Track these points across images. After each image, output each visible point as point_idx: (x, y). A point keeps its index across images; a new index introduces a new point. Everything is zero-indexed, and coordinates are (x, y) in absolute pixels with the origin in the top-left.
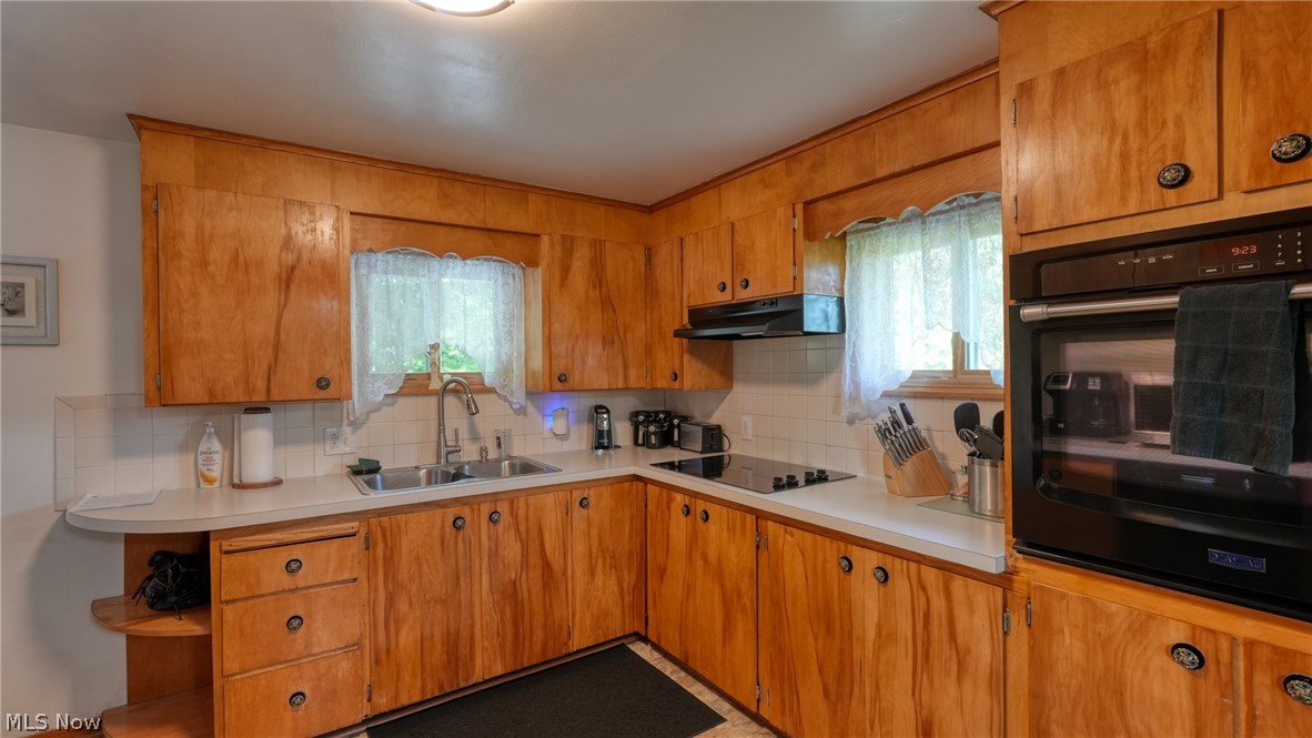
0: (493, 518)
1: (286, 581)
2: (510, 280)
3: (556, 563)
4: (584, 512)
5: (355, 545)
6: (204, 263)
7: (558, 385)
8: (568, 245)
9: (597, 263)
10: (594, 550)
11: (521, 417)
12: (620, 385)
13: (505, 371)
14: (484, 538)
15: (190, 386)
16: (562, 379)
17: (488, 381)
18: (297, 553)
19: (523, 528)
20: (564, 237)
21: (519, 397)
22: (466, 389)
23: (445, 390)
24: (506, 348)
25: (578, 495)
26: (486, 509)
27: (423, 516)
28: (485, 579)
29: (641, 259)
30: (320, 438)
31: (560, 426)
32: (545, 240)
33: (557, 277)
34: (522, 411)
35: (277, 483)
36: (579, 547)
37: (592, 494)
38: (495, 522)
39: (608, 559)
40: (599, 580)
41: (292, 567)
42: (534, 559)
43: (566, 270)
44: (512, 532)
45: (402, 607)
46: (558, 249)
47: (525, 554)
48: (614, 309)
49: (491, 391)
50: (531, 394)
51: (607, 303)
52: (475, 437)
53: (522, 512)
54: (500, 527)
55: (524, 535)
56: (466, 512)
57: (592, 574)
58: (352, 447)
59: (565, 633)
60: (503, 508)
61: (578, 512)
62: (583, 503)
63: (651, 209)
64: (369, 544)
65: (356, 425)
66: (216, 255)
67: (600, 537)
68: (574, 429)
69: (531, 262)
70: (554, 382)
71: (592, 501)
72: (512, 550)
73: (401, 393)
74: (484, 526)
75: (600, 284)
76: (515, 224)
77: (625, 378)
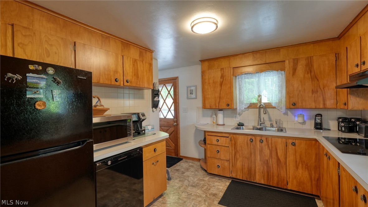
0: (261, 141)
1: (216, 143)
3: (282, 159)
4: (294, 147)
5: (228, 139)
7: (292, 107)
8: (296, 62)
9: (309, 65)
10: (298, 160)
11: (286, 116)
12: (321, 106)
13: (280, 101)
14: (258, 146)
15: (208, 106)
16: (294, 104)
17: (273, 105)
18: (218, 138)
19: (270, 146)
20: (294, 59)
21: (284, 110)
22: (268, 106)
23: (260, 108)
25: (290, 141)
26: (258, 138)
27: (243, 136)
28: (259, 158)
30: (233, 117)
31: (300, 120)
32: (287, 62)
33: (291, 73)
34: (286, 114)
35: (224, 125)
36: (291, 158)
37: (297, 142)
38: (262, 142)
39: (304, 165)
40: (300, 170)
41: (218, 141)
42: (274, 156)
43: (295, 70)
44: (267, 146)
45: (238, 156)
46: (292, 64)
47: (271, 153)
48: (318, 80)
49: (274, 108)
50: (287, 109)
51: (315, 78)
52: (270, 120)
53: (270, 142)
54: (263, 144)
55: (270, 148)
56: (253, 138)
57: (297, 168)
58: (238, 119)
59: (286, 182)
60: (264, 139)
61: (290, 147)
62: (294, 144)
63: (339, 37)
64: (231, 140)
65: (240, 114)
66: (211, 81)
67: (300, 157)
68: (308, 122)
69: (283, 69)
70: (290, 105)
71: (297, 144)
72: (267, 152)
73: (249, 107)
74: (258, 143)
75: (311, 72)
76: (274, 60)
77: (324, 104)
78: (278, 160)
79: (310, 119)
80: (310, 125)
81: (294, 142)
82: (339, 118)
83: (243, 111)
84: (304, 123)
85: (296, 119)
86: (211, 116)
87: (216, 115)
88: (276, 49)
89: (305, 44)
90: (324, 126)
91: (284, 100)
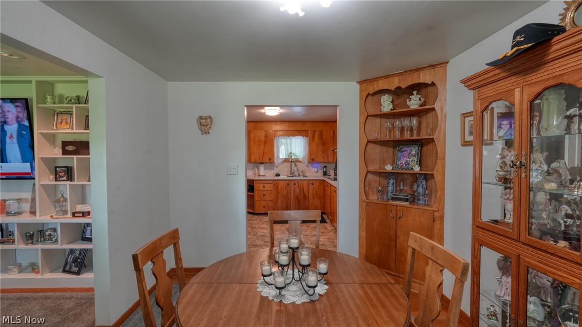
1: (263, 188)
2: (304, 139)
3: (306, 194)
4: (313, 186)
5: (272, 185)
6: (255, 141)
7: (312, 161)
8: (314, 132)
9: (321, 135)
10: (315, 193)
11: (308, 168)
12: (326, 161)
13: (304, 158)
14: (293, 187)
15: (253, 160)
16: (313, 160)
17: (300, 160)
18: (265, 185)
20: (313, 130)
21: (306, 163)
22: (297, 161)
23: (291, 162)
24: (304, 153)
25: (311, 182)
26: (293, 182)
27: (282, 182)
28: (293, 195)
30: (271, 169)
31: (315, 170)
32: (309, 132)
33: (312, 139)
34: (307, 166)
35: (264, 176)
36: (311, 192)
37: (314, 182)
39: (318, 196)
40: (316, 200)
41: (264, 187)
42: (302, 193)
43: (313, 137)
44: (298, 187)
45: (279, 196)
46: (312, 133)
47: (300, 192)
48: (325, 145)
49: (301, 162)
50: (308, 163)
51: (323, 144)
52: (298, 171)
53: (300, 184)
54: (296, 186)
55: (300, 188)
56: (290, 182)
57: (314, 198)
58: (276, 171)
60: (296, 182)
61: (311, 185)
62: (313, 184)
63: (334, 122)
64: (274, 185)
65: (276, 167)
66: (256, 140)
67: (316, 191)
69: (307, 136)
70: (312, 160)
72: (298, 190)
73: (284, 162)
74: (293, 185)
75: (322, 139)
76: (303, 129)
77: (328, 160)
78: (305, 195)
79: (321, 169)
80: (321, 173)
83: (279, 165)
84: (317, 172)
85: (313, 169)
86: (253, 169)
87: (258, 168)
88: (303, 122)
89: (320, 122)
90: (328, 174)
91: (307, 156)
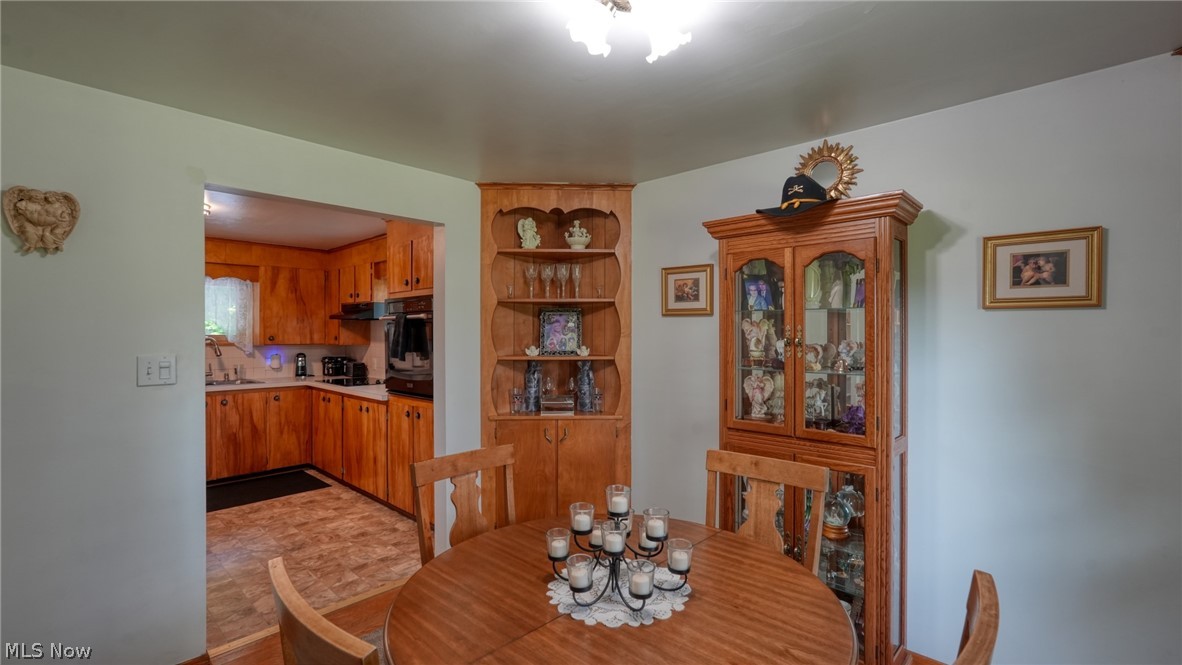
0: (224, 404)
2: (245, 288)
3: (260, 426)
4: (277, 403)
7: (269, 342)
8: (276, 271)
9: (294, 280)
10: (283, 421)
11: (251, 359)
12: (308, 342)
13: (241, 334)
14: (218, 412)
16: (272, 339)
17: (230, 340)
19: (240, 408)
20: (274, 268)
21: (249, 348)
24: (242, 322)
25: (273, 395)
26: (219, 399)
28: (219, 431)
29: (322, 276)
31: (275, 363)
32: (262, 269)
33: (269, 289)
34: (251, 355)
36: (272, 420)
37: (282, 395)
38: (225, 405)
39: (291, 427)
40: (285, 436)
42: (247, 423)
43: (274, 284)
44: (234, 410)
46: (270, 273)
47: (241, 421)
48: (305, 304)
49: (232, 345)
50: (255, 346)
51: (300, 301)
52: (222, 368)
53: (240, 401)
54: (227, 407)
55: (241, 411)
57: (282, 432)
59: (264, 460)
60: (229, 398)
61: (273, 403)
62: (277, 399)
63: (330, 251)
67: (286, 416)
68: (285, 366)
69: (254, 280)
70: (268, 340)
71: (281, 398)
72: (234, 419)
74: (218, 406)
75: (296, 290)
76: (244, 261)
77: (311, 339)
78: (254, 429)
79: (289, 362)
80: (288, 371)
81: (275, 394)
82: (324, 358)
84: (279, 369)
85: (269, 363)
88: (247, 244)
89: (290, 248)
90: (308, 373)
91: (249, 332)
